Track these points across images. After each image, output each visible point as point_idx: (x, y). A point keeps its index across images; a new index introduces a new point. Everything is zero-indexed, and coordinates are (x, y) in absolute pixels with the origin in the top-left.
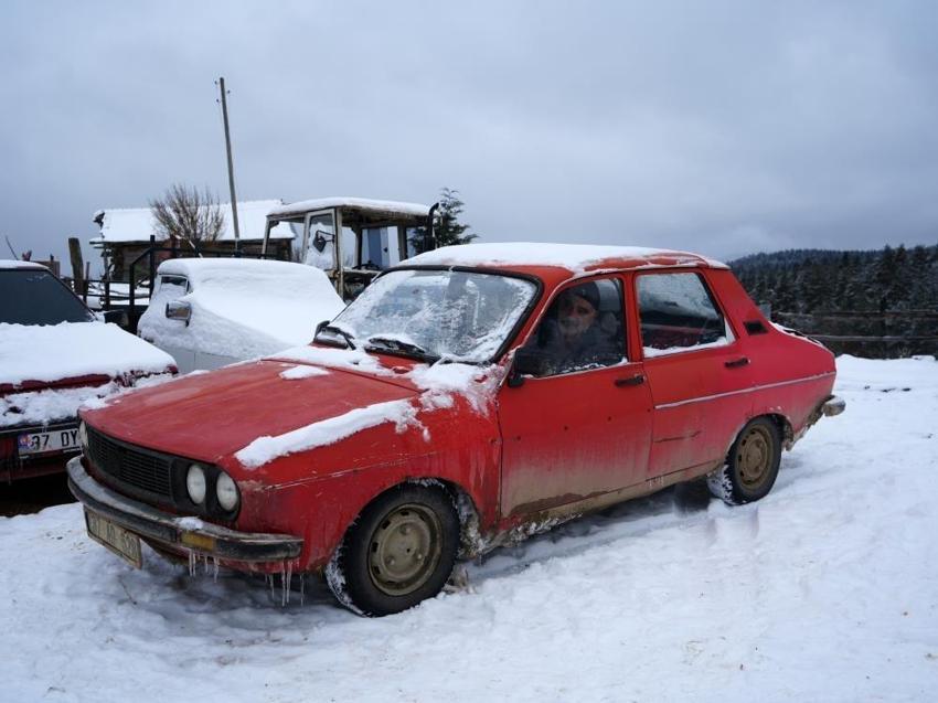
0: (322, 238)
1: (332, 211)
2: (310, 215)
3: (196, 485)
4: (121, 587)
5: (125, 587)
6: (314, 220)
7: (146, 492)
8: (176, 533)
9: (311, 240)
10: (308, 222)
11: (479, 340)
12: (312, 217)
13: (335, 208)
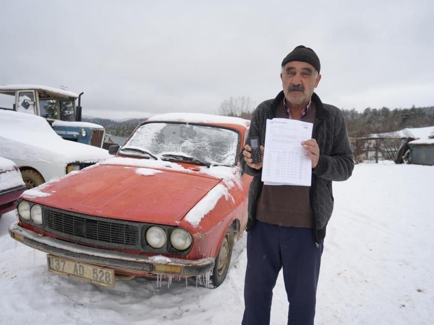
0: (27, 103)
1: (33, 91)
2: (19, 92)
3: (156, 238)
4: (66, 297)
5: (68, 296)
6: (21, 94)
7: (114, 244)
8: (152, 266)
9: (20, 103)
10: (18, 96)
11: (225, 156)
12: (20, 93)
13: (35, 90)
